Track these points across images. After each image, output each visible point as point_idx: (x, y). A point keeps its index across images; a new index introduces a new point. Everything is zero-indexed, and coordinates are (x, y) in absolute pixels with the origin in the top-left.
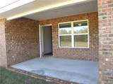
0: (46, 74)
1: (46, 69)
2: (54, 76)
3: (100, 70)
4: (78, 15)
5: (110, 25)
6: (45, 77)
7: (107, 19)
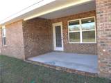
0: (57, 64)
1: (57, 61)
2: (63, 66)
3: (99, 59)
4: (86, 13)
5: (106, 21)
6: (55, 67)
7: (104, 16)
